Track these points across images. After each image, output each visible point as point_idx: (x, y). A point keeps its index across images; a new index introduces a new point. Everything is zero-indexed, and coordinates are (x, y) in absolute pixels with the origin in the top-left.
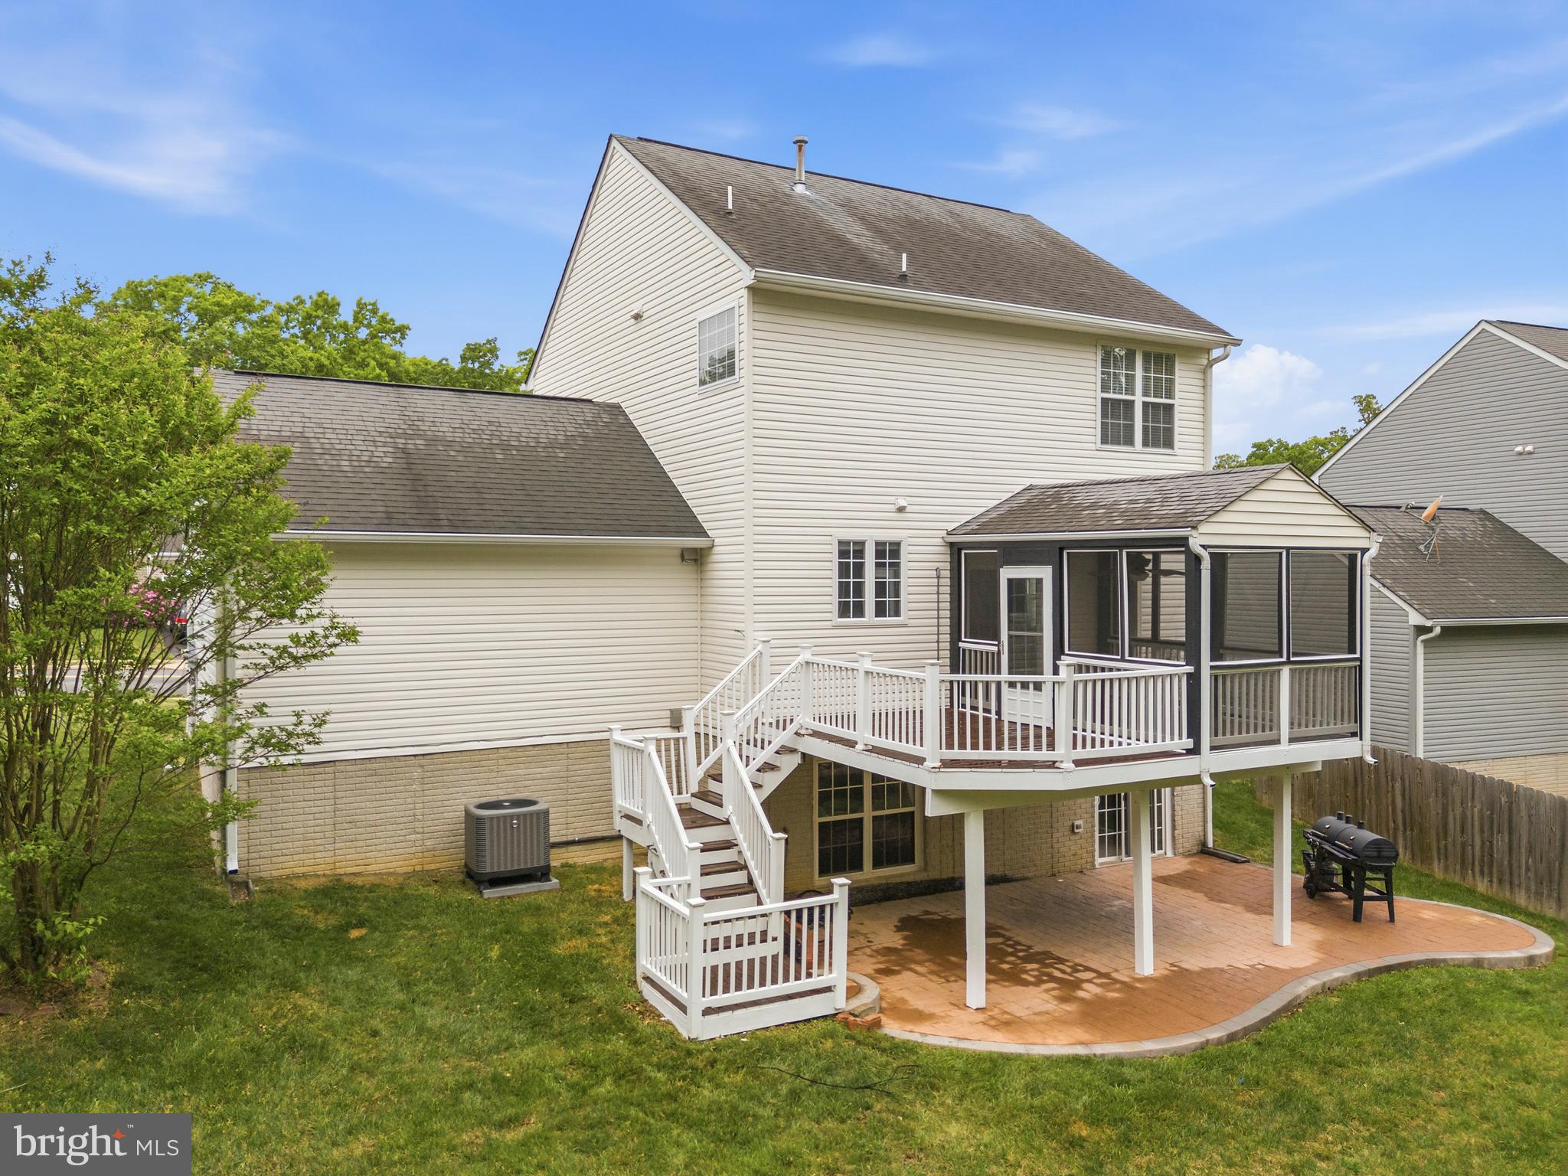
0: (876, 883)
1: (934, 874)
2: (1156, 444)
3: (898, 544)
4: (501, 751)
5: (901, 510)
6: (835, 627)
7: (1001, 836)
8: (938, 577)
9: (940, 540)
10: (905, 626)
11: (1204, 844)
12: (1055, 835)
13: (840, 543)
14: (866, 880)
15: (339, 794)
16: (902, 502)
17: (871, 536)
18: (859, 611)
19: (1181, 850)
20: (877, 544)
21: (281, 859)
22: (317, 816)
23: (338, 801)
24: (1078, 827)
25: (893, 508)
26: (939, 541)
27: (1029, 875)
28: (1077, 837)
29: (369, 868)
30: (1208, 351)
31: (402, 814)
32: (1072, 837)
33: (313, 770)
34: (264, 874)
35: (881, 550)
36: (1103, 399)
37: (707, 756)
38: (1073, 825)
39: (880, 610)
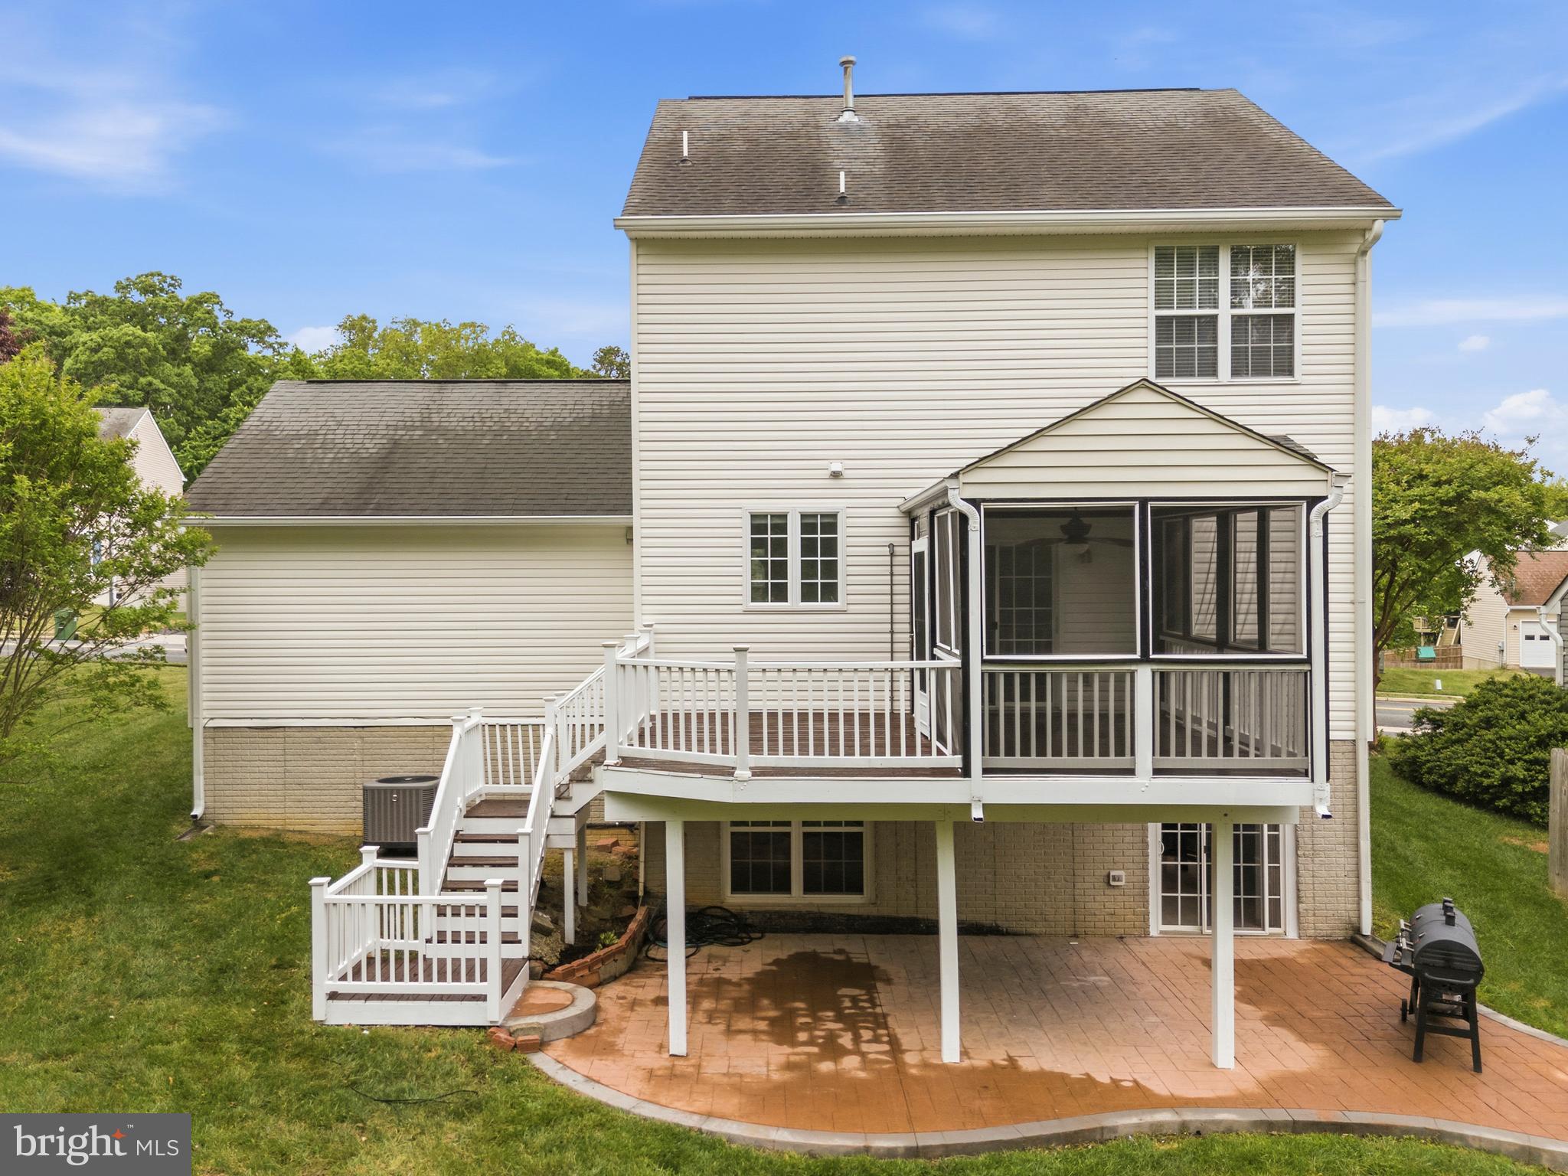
0: (804, 910)
1: (887, 910)
2: (1261, 370)
3: (834, 516)
4: (436, 729)
5: (836, 475)
6: (747, 612)
7: (990, 876)
8: (892, 555)
9: (896, 510)
10: (844, 612)
11: (1358, 930)
12: (1078, 885)
13: (754, 516)
14: (790, 905)
15: (288, 757)
16: (836, 467)
17: (794, 509)
18: (780, 594)
19: (1311, 932)
20: (803, 516)
21: (240, 810)
22: (270, 775)
23: (288, 764)
24: (1117, 879)
25: (827, 473)
26: (895, 512)
27: (1036, 930)
28: (1116, 892)
29: (315, 828)
30: (1363, 231)
31: (343, 781)
32: (1108, 892)
33: (266, 733)
34: (226, 823)
35: (808, 523)
36: (1158, 318)
37: (582, 747)
38: (1108, 876)
39: (808, 593)
